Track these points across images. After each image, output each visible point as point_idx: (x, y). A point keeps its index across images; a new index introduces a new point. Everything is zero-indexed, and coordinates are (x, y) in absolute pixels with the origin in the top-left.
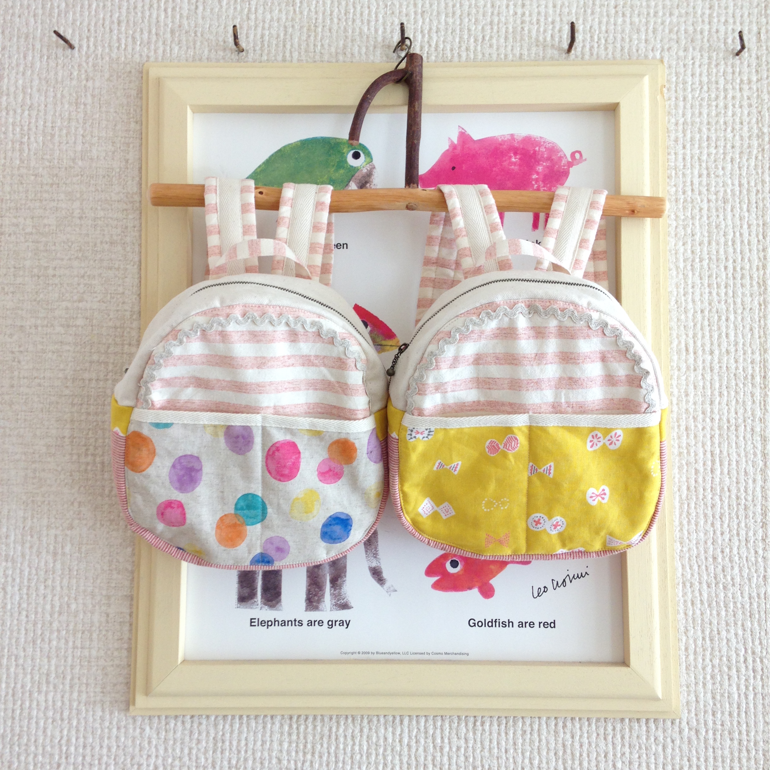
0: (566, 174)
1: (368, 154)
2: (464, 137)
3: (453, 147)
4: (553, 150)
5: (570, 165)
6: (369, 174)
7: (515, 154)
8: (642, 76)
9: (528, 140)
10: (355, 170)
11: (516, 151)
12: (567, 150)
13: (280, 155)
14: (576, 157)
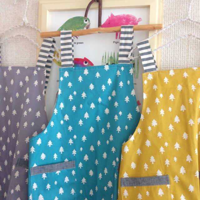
0: (137, 24)
1: (89, 20)
2: (112, 15)
3: (109, 18)
4: (134, 18)
5: (138, 21)
6: (89, 25)
7: (125, 19)
9: (128, 16)
10: (86, 24)
11: (125, 18)
12: (137, 18)
13: (69, 21)
14: (140, 20)
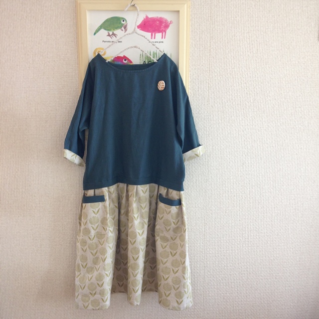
0: (169, 26)
1: (126, 21)
2: (147, 17)
3: (144, 19)
4: (166, 20)
5: (170, 24)
6: (126, 25)
8: (185, 4)
9: (161, 18)
10: (123, 24)
11: (158, 20)
12: (169, 20)
13: (107, 21)
14: (171, 22)
